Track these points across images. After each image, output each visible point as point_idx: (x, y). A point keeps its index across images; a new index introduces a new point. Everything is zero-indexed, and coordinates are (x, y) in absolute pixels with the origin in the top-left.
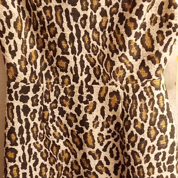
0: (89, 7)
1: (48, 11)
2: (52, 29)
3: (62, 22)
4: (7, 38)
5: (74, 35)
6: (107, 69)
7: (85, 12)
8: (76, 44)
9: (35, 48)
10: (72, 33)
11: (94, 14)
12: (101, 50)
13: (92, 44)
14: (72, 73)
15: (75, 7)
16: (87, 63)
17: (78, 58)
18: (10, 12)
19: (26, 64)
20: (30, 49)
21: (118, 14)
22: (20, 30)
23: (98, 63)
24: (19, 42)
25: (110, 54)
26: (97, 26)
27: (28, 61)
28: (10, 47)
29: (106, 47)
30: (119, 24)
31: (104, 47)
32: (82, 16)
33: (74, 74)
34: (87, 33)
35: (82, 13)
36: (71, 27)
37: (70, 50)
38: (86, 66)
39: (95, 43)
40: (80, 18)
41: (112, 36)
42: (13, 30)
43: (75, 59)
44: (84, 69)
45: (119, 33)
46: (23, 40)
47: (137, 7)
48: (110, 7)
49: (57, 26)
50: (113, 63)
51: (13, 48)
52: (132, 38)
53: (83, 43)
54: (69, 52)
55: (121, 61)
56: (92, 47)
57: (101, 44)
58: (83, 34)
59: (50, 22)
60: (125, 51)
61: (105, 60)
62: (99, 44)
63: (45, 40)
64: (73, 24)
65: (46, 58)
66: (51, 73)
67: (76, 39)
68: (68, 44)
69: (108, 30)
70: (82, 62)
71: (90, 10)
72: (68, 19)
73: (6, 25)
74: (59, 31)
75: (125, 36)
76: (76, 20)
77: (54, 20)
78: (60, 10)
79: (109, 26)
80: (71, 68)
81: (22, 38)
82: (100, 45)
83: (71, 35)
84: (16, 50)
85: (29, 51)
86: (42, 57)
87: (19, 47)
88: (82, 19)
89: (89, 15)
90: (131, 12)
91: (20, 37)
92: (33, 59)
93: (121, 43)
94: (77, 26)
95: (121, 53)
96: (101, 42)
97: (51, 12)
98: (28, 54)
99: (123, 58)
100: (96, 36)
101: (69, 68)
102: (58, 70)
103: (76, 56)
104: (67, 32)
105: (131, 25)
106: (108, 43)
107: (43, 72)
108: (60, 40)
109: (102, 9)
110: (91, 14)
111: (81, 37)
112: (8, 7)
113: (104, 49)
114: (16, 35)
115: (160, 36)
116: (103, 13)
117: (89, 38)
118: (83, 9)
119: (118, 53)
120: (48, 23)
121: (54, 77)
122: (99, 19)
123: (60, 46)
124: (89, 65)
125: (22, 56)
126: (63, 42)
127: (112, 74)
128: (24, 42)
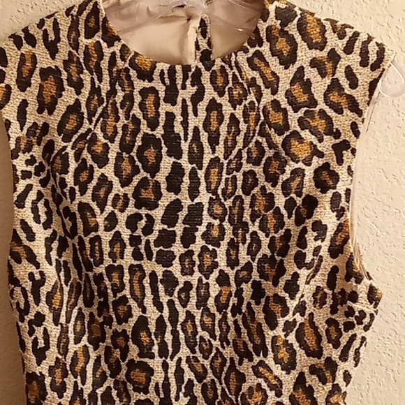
0: (196, 268)
1: (115, 275)
2: (122, 309)
3: (144, 295)
4: (30, 322)
5: (166, 319)
6: (229, 389)
7: (188, 278)
8: (168, 337)
9: (85, 341)
10: (161, 316)
11: (205, 281)
12: (217, 349)
13: (201, 337)
14: (158, 394)
15: (169, 269)
16: (188, 375)
17: (172, 364)
18: (42, 273)
19: (65, 375)
20: (76, 343)
21: (251, 282)
22: (57, 307)
23: (210, 376)
24: (55, 332)
25: (237, 358)
26: (211, 302)
27: (68, 369)
28: (35, 342)
29: (228, 343)
30: (253, 302)
31: (224, 343)
32: (181, 285)
33: (162, 396)
34: (190, 316)
35: (182, 280)
36: (159, 306)
37: (155, 349)
38: (186, 380)
39: (207, 336)
40: (177, 289)
41: (240, 323)
42: (44, 308)
43: (165, 366)
44: (183, 386)
45: (253, 319)
46: (62, 327)
47: (287, 277)
48: (236, 268)
49: (132, 303)
50: (242, 378)
51: (41, 344)
52: (279, 332)
53: (182, 335)
54: (153, 353)
55: (258, 374)
56: (200, 342)
57: (218, 338)
58: (182, 318)
59: (119, 295)
60: (265, 355)
61: (225, 369)
62: (213, 336)
63: (107, 328)
64: (164, 299)
65: (106, 361)
66: (114, 393)
67: (169, 328)
68: (153, 337)
69: (231, 311)
70: (179, 372)
71: (197, 275)
72: (155, 291)
73: (31, 298)
74: (137, 312)
75: (265, 327)
76: (169, 292)
77: (127, 292)
78: (138, 274)
79: (234, 304)
80: (157, 384)
81: (61, 324)
82: (215, 340)
83: (160, 321)
84: (47, 346)
85: (73, 348)
86: (98, 358)
87: (53, 341)
88: (181, 291)
89: (195, 283)
90: (276, 284)
91: (56, 321)
92: (81, 365)
93: (258, 341)
94: (171, 303)
95: (257, 359)
96: (218, 333)
97: (121, 277)
98: (70, 355)
99: (261, 369)
100: (207, 320)
101: (152, 384)
102: (130, 387)
103: (168, 360)
104: (152, 314)
105: (277, 309)
106: (231, 336)
107: (97, 391)
108: (136, 330)
109: (221, 271)
110: (200, 280)
111: (179, 323)
112: (37, 265)
113: (224, 348)
114: (49, 317)
115: (332, 329)
116: (223, 280)
117: (195, 326)
118: (183, 273)
119: (251, 360)
120: (115, 296)
121: (121, 401)
122: (214, 290)
123: (137, 341)
124: (193, 377)
125: (57, 358)
126: (143, 334)
127: (239, 399)
128: (64, 331)
